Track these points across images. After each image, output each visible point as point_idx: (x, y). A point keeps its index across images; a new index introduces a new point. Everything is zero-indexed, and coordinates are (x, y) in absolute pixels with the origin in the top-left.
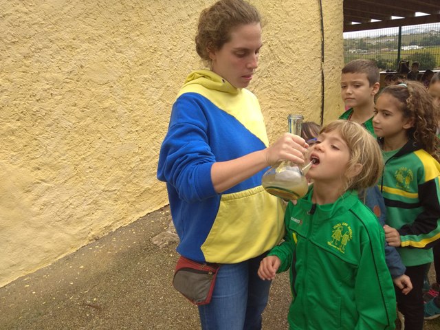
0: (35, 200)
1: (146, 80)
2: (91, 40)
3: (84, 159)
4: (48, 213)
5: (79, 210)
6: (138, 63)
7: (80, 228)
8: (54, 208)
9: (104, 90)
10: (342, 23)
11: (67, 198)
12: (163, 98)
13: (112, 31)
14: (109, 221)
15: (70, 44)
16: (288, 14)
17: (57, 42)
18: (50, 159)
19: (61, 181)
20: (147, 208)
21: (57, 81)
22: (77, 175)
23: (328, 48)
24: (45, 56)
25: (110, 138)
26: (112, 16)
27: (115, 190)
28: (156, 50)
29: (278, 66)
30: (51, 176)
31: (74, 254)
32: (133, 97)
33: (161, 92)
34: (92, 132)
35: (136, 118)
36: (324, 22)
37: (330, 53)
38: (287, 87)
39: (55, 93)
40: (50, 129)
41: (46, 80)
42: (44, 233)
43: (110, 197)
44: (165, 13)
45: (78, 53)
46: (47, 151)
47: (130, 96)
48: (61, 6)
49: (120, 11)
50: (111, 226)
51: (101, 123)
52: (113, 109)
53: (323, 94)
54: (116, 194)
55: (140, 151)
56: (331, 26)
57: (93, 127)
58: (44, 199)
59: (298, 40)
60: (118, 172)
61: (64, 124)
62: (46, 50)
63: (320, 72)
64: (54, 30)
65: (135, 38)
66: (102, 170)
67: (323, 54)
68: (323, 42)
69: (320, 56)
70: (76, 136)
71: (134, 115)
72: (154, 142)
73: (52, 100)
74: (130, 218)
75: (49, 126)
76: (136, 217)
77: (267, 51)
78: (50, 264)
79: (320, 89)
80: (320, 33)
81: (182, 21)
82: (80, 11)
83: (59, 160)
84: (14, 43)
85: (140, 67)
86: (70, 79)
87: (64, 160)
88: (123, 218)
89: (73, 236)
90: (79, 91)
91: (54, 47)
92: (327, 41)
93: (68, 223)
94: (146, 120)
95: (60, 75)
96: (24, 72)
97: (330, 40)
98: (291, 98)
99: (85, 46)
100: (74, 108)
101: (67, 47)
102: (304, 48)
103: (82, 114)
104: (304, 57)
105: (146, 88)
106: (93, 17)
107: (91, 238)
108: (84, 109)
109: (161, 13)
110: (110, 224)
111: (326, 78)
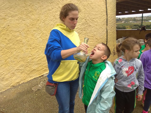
1: (34, 30)
2: (12, 16)
3: (9, 58)
5: (7, 76)
6: (31, 25)
7: (7, 82)
9: (17, 34)
10: (115, 12)
11: (2, 72)
12: (41, 37)
13: (21, 13)
16: (93, 9)
20: (34, 76)
22: (6, 63)
23: (109, 21)
25: (20, 51)
26: (21, 8)
27: (21, 69)
28: (38, 20)
29: (89, 27)
31: (4, 92)
32: (29, 36)
33: (41, 35)
34: (13, 48)
35: (30, 44)
36: (108, 11)
37: (110, 23)
38: (92, 34)
43: (19, 72)
44: (43, 7)
45: (7, 21)
49: (24, 6)
50: (19, 82)
51: (16, 45)
52: (21, 41)
53: (107, 37)
54: (22, 71)
55: (32, 56)
56: (111, 13)
59: (97, 18)
60: (22, 63)
61: (1, 45)
63: (106, 29)
65: (30, 16)
67: (107, 23)
68: (107, 19)
70: (6, 50)
71: (29, 43)
72: (38, 53)
74: (27, 80)
76: (30, 79)
77: (84, 21)
79: (106, 35)
80: (106, 15)
81: (49, 10)
82: (8, 6)
86: (4, 30)
87: (1, 58)
88: (24, 79)
89: (4, 85)
90: (8, 34)
92: (109, 18)
93: (2, 81)
94: (34, 44)
98: (94, 38)
99: (10, 18)
100: (5, 40)
101: (3, 18)
102: (99, 21)
103: (9, 42)
104: (100, 24)
105: (34, 33)
106: (13, 8)
107: (11, 86)
108: (9, 40)
109: (41, 7)
110: (19, 81)
111: (108, 31)
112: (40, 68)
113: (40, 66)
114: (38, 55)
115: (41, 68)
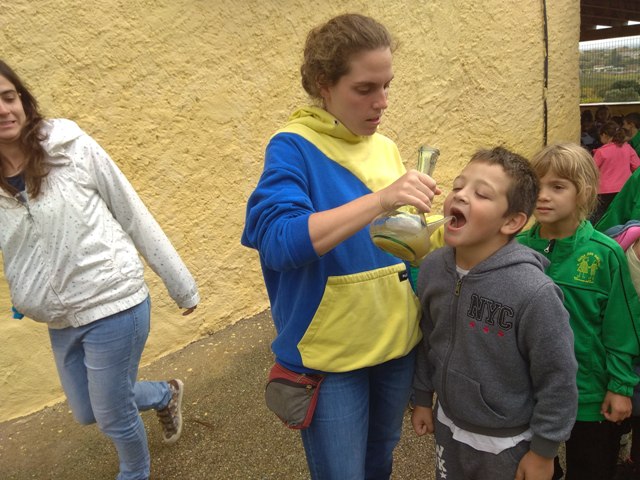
1: (282, 117)
2: (210, 64)
3: (197, 224)
6: (272, 94)
7: (189, 318)
9: (225, 131)
10: (577, 30)
13: (238, 51)
14: (228, 310)
15: (183, 69)
16: (492, 18)
17: (166, 67)
21: (164, 118)
22: (187, 245)
23: (554, 67)
24: (150, 85)
25: (232, 197)
27: (235, 268)
29: (476, 94)
31: (181, 352)
34: (209, 188)
36: (548, 27)
37: (558, 74)
38: (488, 126)
39: (162, 135)
40: (154, 183)
43: (229, 278)
45: (193, 81)
48: (172, 18)
49: (250, 22)
50: (229, 317)
51: (221, 176)
52: (236, 157)
53: (546, 135)
56: (560, 35)
59: (508, 56)
62: (151, 77)
63: (542, 102)
64: (162, 50)
65: (269, 59)
67: (546, 76)
68: (546, 59)
69: (542, 78)
70: (188, 193)
73: (158, 145)
74: (255, 308)
75: (153, 179)
77: (458, 72)
79: (540, 128)
80: (542, 44)
82: (197, 24)
84: (111, 68)
85: (275, 99)
86: (181, 116)
87: (171, 225)
88: (246, 307)
90: (193, 133)
91: (162, 73)
92: (552, 57)
95: (169, 111)
96: (122, 107)
97: (558, 54)
98: (495, 141)
99: (203, 71)
100: (186, 155)
101: (179, 72)
102: (517, 67)
103: (196, 164)
104: (517, 80)
106: (214, 31)
107: (203, 332)
108: (199, 157)
110: (229, 314)
111: (550, 112)
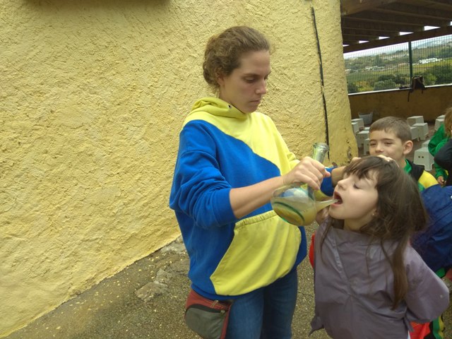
0: (6, 256)
1: (125, 119)
2: (59, 84)
3: (59, 208)
4: (22, 270)
5: (56, 263)
6: (116, 103)
7: (58, 283)
8: (28, 263)
9: (77, 134)
11: (42, 252)
12: (146, 136)
13: (84, 73)
14: (92, 273)
15: (38, 90)
17: (24, 89)
18: (21, 212)
19: (34, 234)
20: (135, 255)
21: (24, 128)
22: (52, 226)
23: (327, 71)
24: (11, 104)
25: (88, 184)
26: (84, 58)
27: (96, 239)
28: (134, 88)
29: (274, 94)
30: (24, 229)
31: (53, 313)
32: (111, 138)
33: (144, 130)
34: (67, 179)
35: (116, 160)
36: (320, 44)
37: (330, 76)
38: (285, 115)
39: (23, 141)
40: (19, 179)
41: (12, 128)
42: (17, 292)
43: (91, 247)
44: (143, 50)
45: (47, 98)
46: (17, 203)
47: (108, 138)
48: (26, 51)
49: (92, 51)
50: (93, 278)
51: (77, 168)
52: (89, 153)
53: (326, 118)
54: (98, 243)
55: (123, 195)
56: (329, 49)
57: (68, 173)
58: (16, 255)
59: (294, 66)
60: (98, 219)
61: (35, 173)
62: (11, 97)
63: (321, 95)
64: (19, 76)
65: (110, 78)
66: (80, 218)
67: (322, 78)
68: (321, 66)
69: (319, 79)
70: (49, 184)
71: (114, 157)
72: (139, 184)
73: (21, 150)
74: (115, 268)
75: (18, 176)
76: (122, 266)
78: (25, 326)
79: (322, 113)
80: (317, 56)
81: (162, 56)
82: (47, 55)
83: (31, 212)
85: (118, 107)
86: (40, 125)
87: (37, 211)
88: (108, 269)
89: (51, 292)
90: (51, 137)
91: (20, 94)
92: (325, 64)
93: (44, 279)
94: (128, 161)
95: (29, 122)
97: (329, 62)
98: (291, 125)
99: (54, 90)
100: (45, 155)
101: (35, 92)
102: (301, 73)
103: (55, 161)
104: (302, 82)
105: (126, 127)
106: (64, 60)
107: (72, 294)
108: (57, 156)
109: (138, 50)
110: (93, 276)
111: (327, 103)
112: (150, 228)
113: (148, 224)
114: (140, 192)
115: (152, 229)
